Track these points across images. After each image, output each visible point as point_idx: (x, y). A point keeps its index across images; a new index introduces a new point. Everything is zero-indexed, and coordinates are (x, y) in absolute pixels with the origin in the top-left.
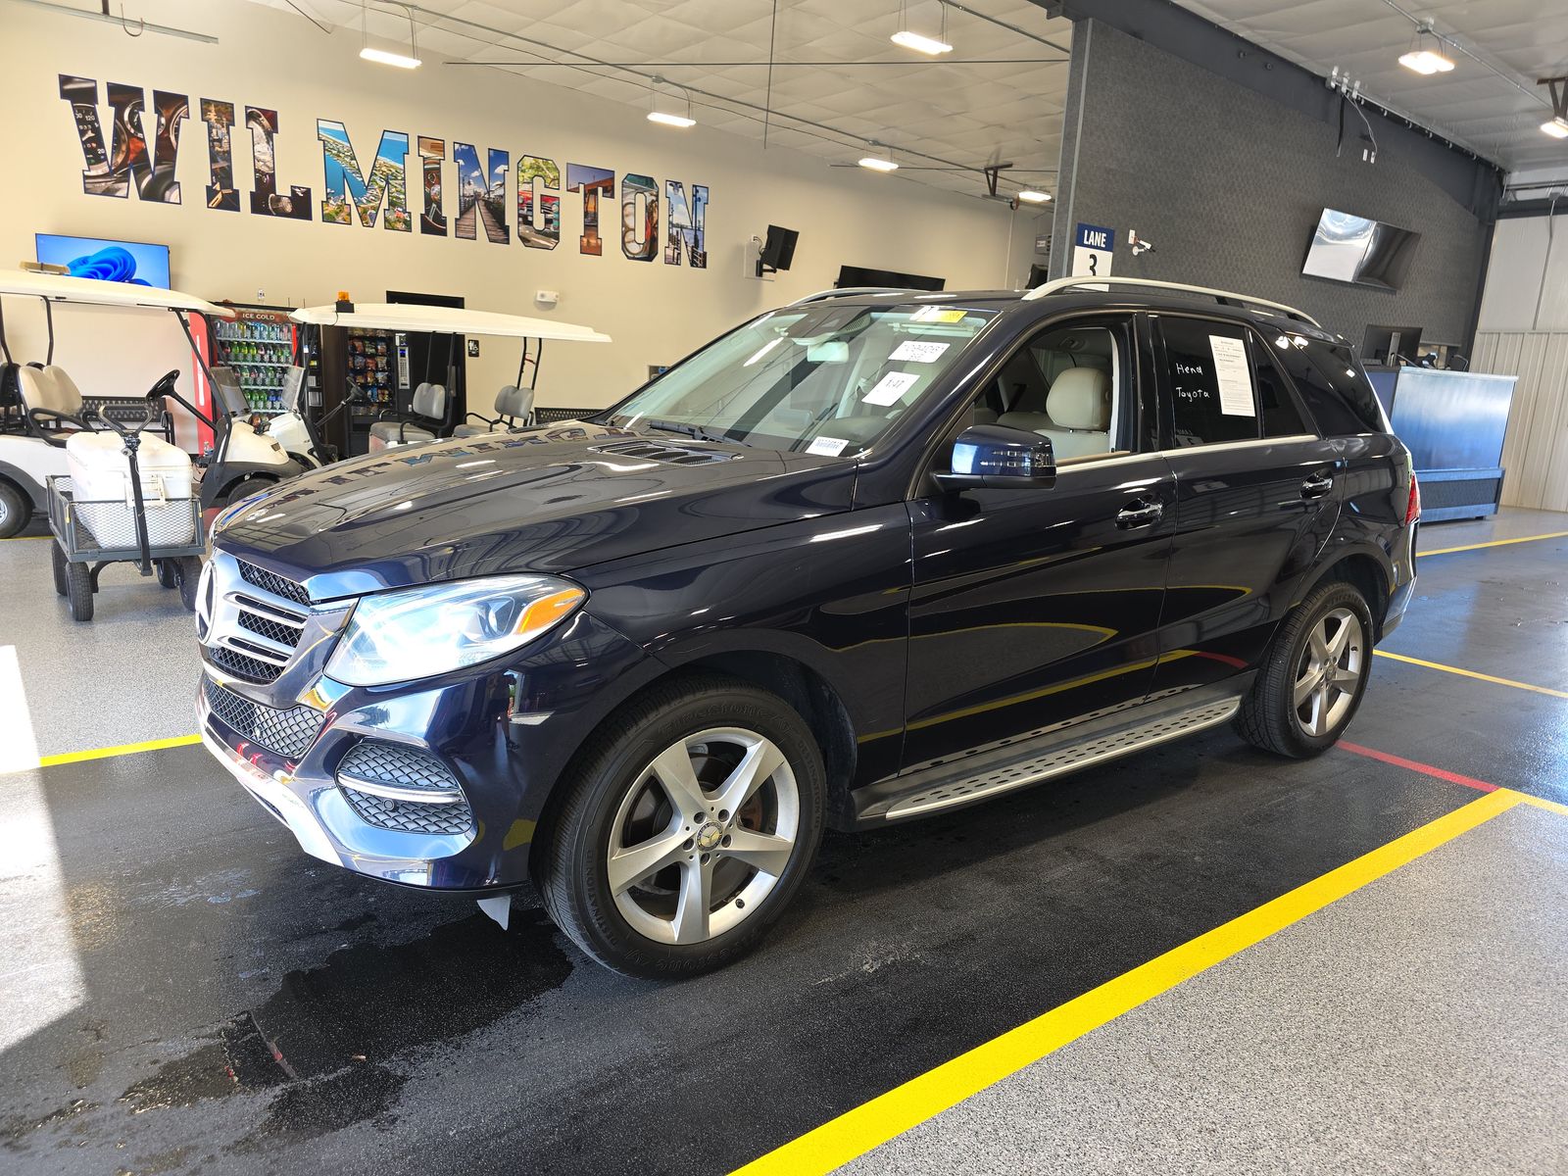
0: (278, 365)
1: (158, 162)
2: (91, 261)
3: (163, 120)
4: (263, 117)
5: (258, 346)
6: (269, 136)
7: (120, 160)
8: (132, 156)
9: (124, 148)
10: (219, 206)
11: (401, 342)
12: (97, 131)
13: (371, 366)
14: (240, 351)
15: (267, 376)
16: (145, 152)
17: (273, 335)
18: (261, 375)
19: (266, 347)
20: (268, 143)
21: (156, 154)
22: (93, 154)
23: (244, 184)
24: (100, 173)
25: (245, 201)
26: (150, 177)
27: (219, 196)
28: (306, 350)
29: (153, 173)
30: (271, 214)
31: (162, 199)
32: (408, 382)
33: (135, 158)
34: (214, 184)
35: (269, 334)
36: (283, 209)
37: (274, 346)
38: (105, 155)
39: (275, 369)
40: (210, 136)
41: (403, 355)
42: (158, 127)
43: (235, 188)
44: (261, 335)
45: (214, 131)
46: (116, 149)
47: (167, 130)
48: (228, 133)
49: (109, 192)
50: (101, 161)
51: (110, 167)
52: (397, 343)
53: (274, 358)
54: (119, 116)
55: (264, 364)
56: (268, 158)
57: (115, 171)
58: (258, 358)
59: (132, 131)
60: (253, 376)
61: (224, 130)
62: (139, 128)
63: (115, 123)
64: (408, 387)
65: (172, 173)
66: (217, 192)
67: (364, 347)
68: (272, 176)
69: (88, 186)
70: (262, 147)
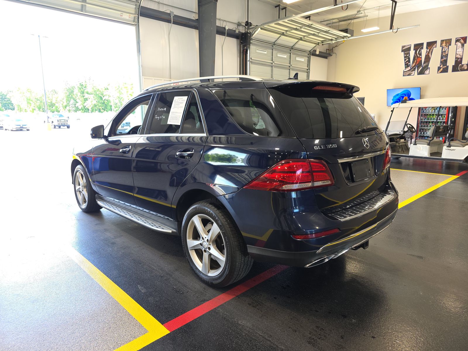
0: (442, 121)
1: (424, 63)
2: (399, 95)
3: (428, 50)
4: (462, 40)
5: (436, 115)
6: (463, 45)
7: (414, 65)
8: (417, 63)
9: (415, 61)
10: (441, 72)
12: (409, 59)
14: (430, 117)
16: (421, 61)
17: (442, 111)
20: (462, 48)
21: (424, 61)
22: (407, 65)
23: (451, 63)
24: (408, 70)
25: (450, 69)
26: (421, 68)
27: (442, 69)
28: (450, 115)
29: (422, 67)
30: (459, 71)
31: (424, 74)
33: (418, 64)
34: (440, 65)
36: (464, 68)
37: (442, 115)
38: (410, 65)
40: (442, 51)
42: (426, 52)
43: (447, 65)
45: (444, 49)
46: (413, 62)
47: (429, 53)
48: (448, 48)
49: (409, 75)
50: (409, 66)
51: (411, 68)
53: (441, 119)
54: (416, 53)
56: (461, 53)
57: (412, 69)
58: (435, 119)
59: (419, 56)
61: (447, 48)
62: (421, 54)
63: (414, 55)
65: (428, 65)
66: (441, 68)
68: (462, 59)
69: (404, 74)
70: (460, 50)
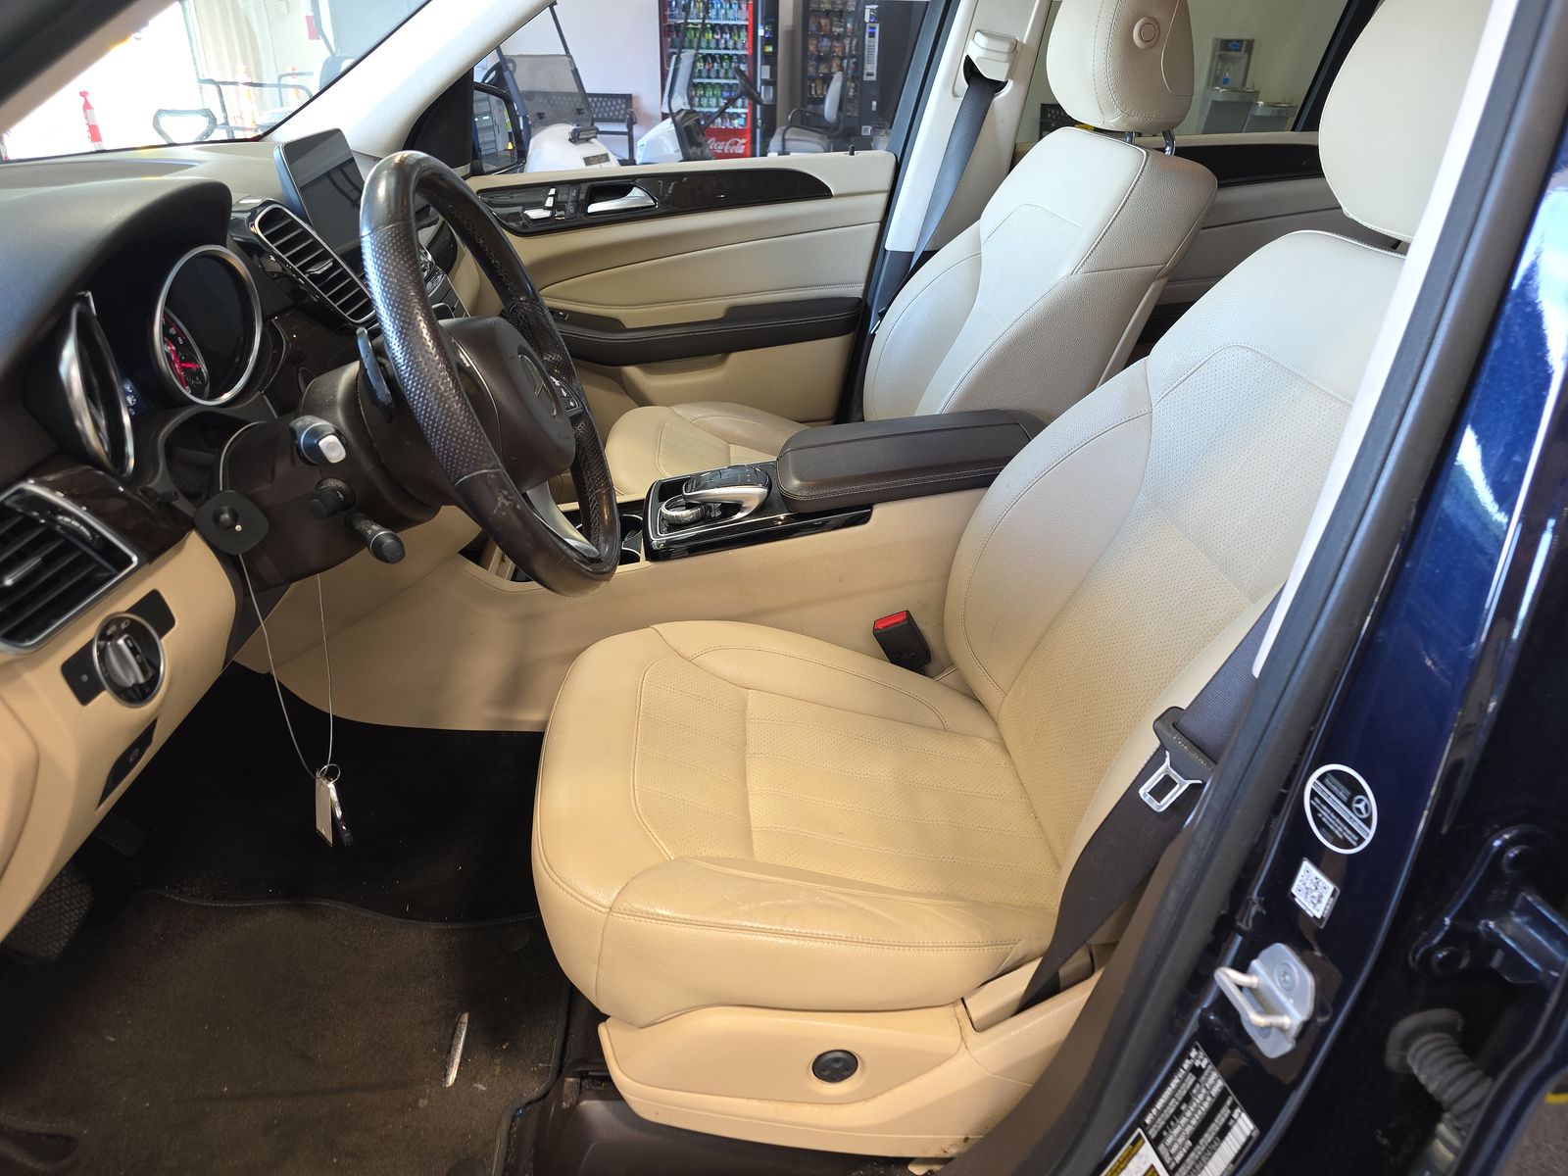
0: (734, 52)
5: (713, 28)
11: (871, 17)
13: (838, 51)
14: (695, 35)
15: (722, 66)
17: (731, 14)
18: (716, 64)
19: (722, 29)
28: (761, 32)
32: (875, 71)
35: (726, 13)
37: (731, 27)
39: (730, 58)
41: (872, 35)
44: (717, 14)
52: (867, 19)
53: (731, 44)
55: (719, 52)
58: (713, 44)
60: (707, 67)
64: (874, 78)
67: (831, 24)
